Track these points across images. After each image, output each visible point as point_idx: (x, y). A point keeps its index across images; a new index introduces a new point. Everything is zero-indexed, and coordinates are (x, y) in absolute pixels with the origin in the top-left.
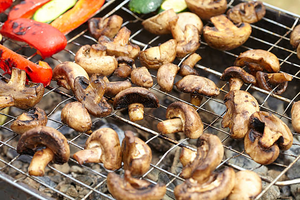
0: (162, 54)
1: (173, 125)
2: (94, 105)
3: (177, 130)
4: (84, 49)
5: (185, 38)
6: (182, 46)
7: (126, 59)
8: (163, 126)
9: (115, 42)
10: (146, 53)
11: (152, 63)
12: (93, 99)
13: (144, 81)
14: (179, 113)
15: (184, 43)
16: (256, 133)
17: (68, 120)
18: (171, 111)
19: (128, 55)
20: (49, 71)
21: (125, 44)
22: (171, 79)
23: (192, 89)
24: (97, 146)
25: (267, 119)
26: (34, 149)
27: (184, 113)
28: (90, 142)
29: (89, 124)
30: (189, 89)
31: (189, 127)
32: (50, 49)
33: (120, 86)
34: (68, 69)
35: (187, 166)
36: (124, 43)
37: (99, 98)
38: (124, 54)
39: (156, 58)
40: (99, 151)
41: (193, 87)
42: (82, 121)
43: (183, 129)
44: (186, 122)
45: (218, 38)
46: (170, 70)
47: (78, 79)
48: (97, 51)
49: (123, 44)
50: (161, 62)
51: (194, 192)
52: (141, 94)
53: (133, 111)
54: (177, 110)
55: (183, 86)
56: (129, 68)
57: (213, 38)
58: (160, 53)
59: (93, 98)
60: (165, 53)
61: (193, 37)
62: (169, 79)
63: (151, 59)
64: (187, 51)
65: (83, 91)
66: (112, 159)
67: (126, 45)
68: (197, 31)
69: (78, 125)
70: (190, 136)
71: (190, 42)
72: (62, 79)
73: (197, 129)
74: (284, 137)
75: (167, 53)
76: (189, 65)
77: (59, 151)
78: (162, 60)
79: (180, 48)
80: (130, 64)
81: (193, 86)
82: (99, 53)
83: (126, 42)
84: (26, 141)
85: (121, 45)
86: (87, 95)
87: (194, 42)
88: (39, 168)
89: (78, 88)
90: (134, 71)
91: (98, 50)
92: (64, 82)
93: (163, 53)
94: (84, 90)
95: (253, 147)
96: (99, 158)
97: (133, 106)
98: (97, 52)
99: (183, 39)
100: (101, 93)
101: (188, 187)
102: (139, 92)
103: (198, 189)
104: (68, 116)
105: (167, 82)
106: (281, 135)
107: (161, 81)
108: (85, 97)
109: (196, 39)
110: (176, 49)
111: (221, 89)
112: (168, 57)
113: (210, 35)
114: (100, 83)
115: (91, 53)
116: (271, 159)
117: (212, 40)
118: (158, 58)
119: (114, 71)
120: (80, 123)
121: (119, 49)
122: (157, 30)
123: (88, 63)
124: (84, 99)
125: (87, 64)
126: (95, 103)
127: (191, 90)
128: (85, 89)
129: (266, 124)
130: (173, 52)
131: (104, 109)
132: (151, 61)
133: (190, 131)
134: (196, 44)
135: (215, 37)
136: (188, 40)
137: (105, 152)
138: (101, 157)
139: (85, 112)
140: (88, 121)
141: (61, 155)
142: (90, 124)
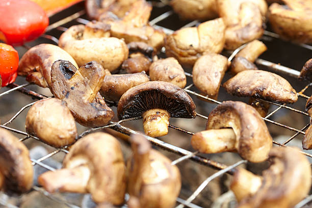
0: (202, 39)
1: (219, 138)
2: (83, 105)
3: (226, 147)
4: (74, 30)
5: (240, 20)
6: (235, 31)
7: (143, 46)
8: (201, 139)
9: (125, 21)
10: (176, 37)
11: (185, 53)
12: (81, 95)
13: (171, 77)
14: (229, 119)
15: (237, 28)
17: (36, 125)
18: (215, 118)
19: (146, 42)
20: (12, 56)
21: (142, 25)
22: (216, 76)
23: (252, 90)
24: (82, 165)
27: (239, 116)
28: (71, 159)
29: (72, 133)
30: (247, 90)
31: (247, 139)
32: (20, 29)
33: (129, 79)
34: (44, 54)
35: (244, 201)
36: (140, 23)
37: (92, 92)
38: (140, 39)
39: (191, 46)
40: (86, 172)
41: (252, 87)
42: (60, 128)
43: (237, 146)
44: (242, 132)
45: (294, 20)
46: (215, 61)
47: (58, 63)
48: (95, 30)
49: (138, 25)
50: (199, 53)
52: (165, 92)
53: (151, 120)
54: (226, 114)
55: (236, 86)
56: (146, 61)
57: (286, 20)
58: (199, 39)
59: (83, 93)
60: (207, 38)
61: (252, 18)
62: (214, 75)
63: (183, 47)
64: (243, 39)
65: (65, 83)
66: (108, 184)
67: (144, 26)
68: (258, 11)
69: (52, 133)
70: (249, 157)
71: (248, 25)
72: (35, 71)
73: (261, 144)
75: (211, 38)
76: (247, 58)
77: (13, 170)
78: (202, 50)
79: (231, 35)
80: (148, 54)
81: (253, 84)
82: (99, 34)
83: (143, 22)
85: (135, 26)
86: (72, 89)
87: (254, 26)
89: (57, 78)
90: (155, 63)
91: (97, 29)
92: (37, 75)
93: (204, 38)
94: (68, 81)
97: (152, 112)
98: (94, 32)
99: (235, 21)
100: (96, 84)
102: (162, 87)
104: (36, 120)
105: (209, 79)
107: (199, 78)
108: (68, 92)
109: (258, 22)
110: (224, 33)
111: (300, 94)
112: (212, 44)
113: (280, 16)
114: (95, 69)
115: (86, 34)
117: (283, 24)
118: (196, 46)
119: (122, 63)
120: (56, 130)
121: (131, 32)
122: (195, 11)
123: (79, 47)
124: (67, 96)
125: (77, 49)
126: (86, 101)
127: (249, 92)
128: (69, 79)
130: (219, 37)
131: (99, 110)
132: (184, 49)
133: (248, 147)
134: (257, 29)
135: (289, 18)
136: (244, 23)
137: (95, 173)
138: (89, 182)
139: (66, 113)
140: (69, 127)
142: (74, 133)
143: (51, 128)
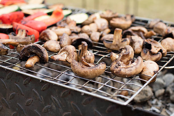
16: (147, 49)
25: (151, 42)
26: (28, 56)
35: (114, 61)
40: (66, 55)
42: (56, 47)
51: (122, 68)
66: (73, 57)
74: (162, 49)
77: (43, 55)
84: (24, 52)
88: (31, 63)
95: (146, 56)
96: (65, 58)
101: (119, 65)
103: (124, 66)
106: (161, 49)
116: (159, 58)
129: (152, 44)
137: (69, 55)
138: (67, 57)
140: (58, 47)
141: (44, 57)
143: (53, 47)
